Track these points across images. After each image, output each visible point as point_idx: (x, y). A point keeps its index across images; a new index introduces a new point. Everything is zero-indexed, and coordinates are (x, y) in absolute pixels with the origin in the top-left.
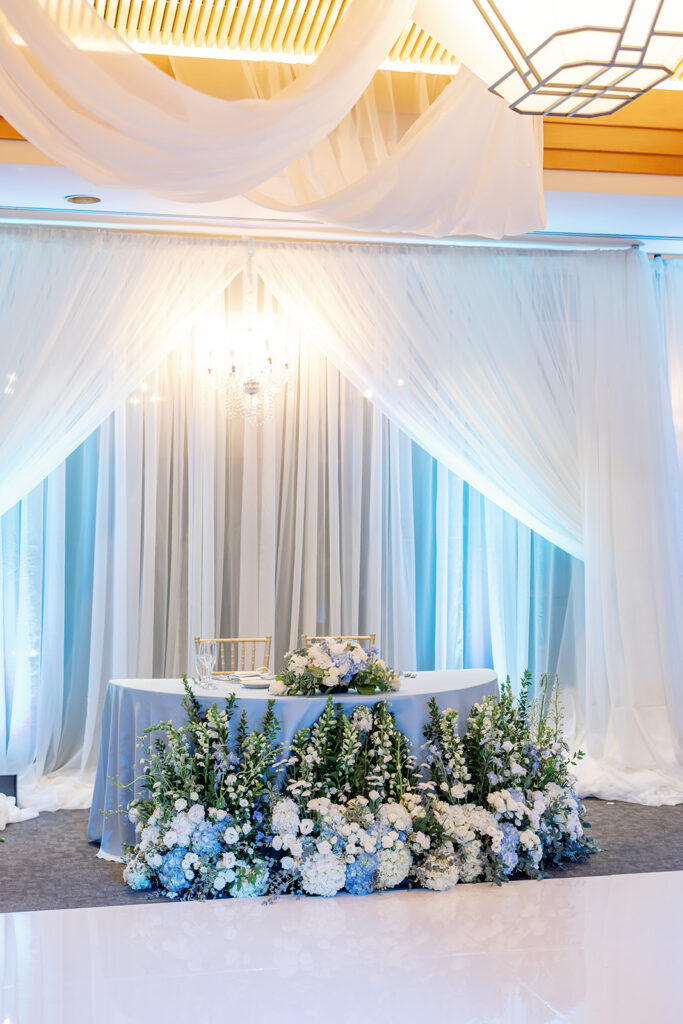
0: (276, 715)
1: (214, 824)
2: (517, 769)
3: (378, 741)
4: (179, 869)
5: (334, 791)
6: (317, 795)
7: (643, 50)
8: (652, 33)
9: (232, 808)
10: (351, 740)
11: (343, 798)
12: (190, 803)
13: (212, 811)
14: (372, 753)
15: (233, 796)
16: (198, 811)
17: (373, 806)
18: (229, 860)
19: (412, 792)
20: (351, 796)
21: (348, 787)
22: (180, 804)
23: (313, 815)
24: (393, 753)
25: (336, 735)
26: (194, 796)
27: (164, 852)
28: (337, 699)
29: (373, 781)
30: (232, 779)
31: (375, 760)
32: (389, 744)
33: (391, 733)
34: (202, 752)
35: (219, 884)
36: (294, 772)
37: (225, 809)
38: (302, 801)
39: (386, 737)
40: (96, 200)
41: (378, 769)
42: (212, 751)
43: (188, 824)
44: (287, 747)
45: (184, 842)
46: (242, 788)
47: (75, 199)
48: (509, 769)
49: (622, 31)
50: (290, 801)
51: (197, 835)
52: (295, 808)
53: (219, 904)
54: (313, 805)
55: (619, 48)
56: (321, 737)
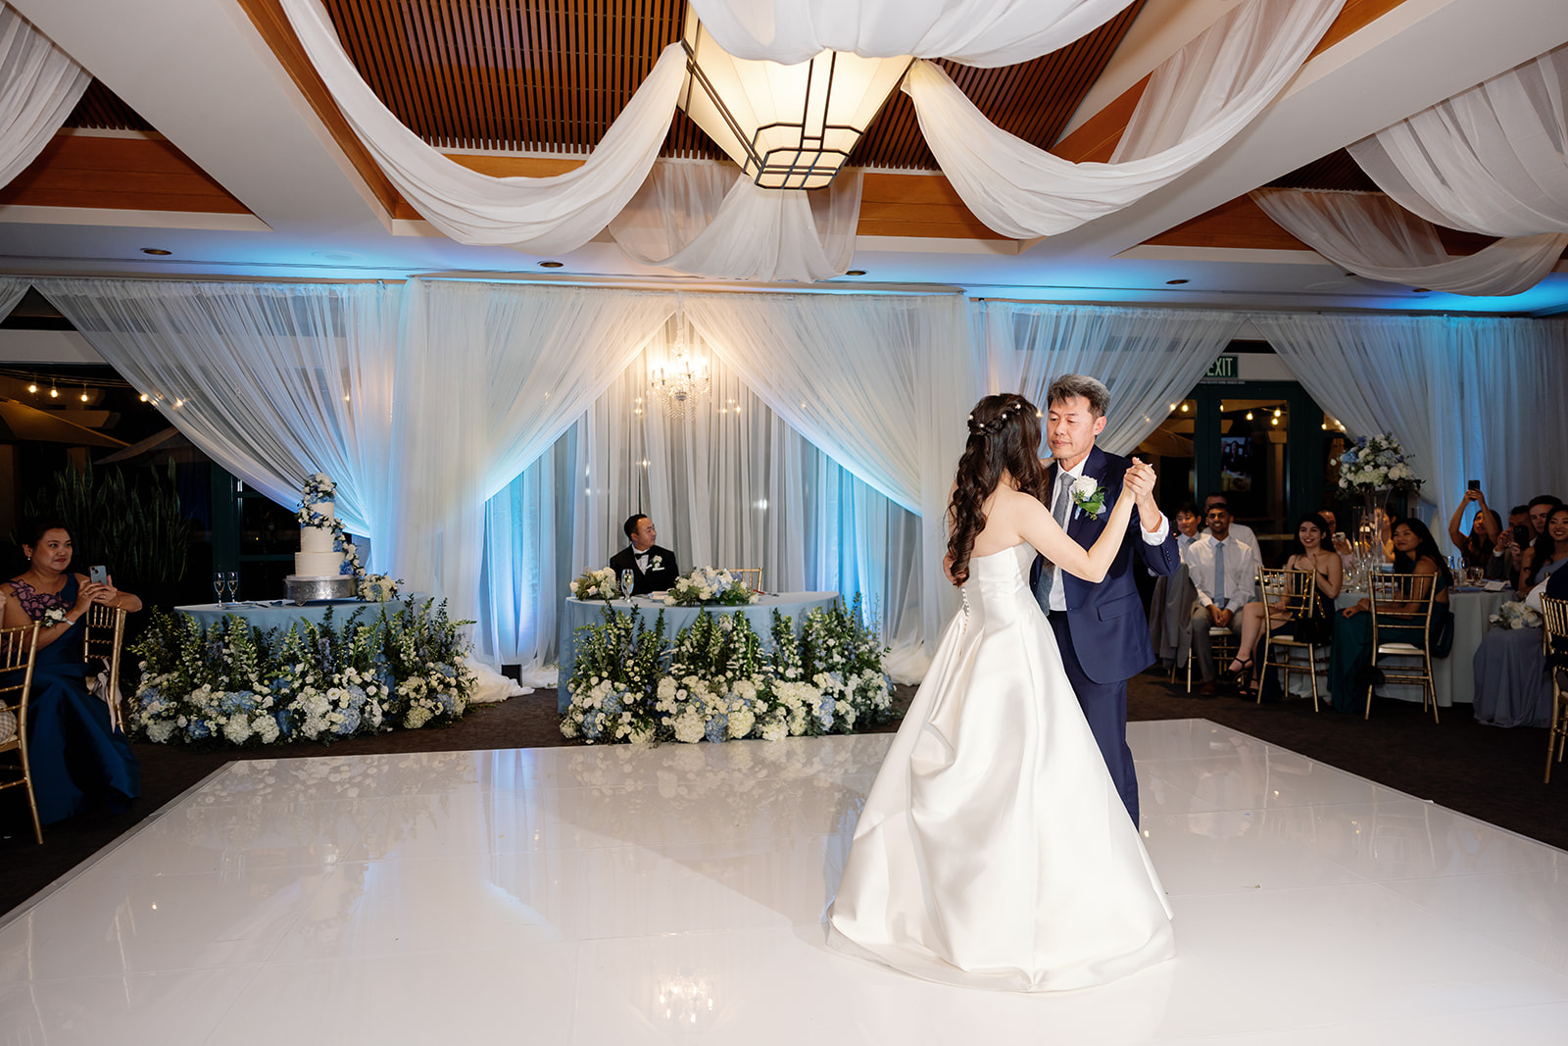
0: (665, 621)
1: (618, 693)
2: (837, 658)
3: (736, 638)
4: (594, 725)
5: (703, 671)
6: (689, 673)
7: (822, 139)
8: (825, 126)
9: (629, 681)
10: (717, 635)
11: (709, 677)
12: (601, 679)
13: (616, 684)
14: (732, 646)
15: (631, 674)
16: (607, 684)
17: (730, 682)
18: (627, 716)
19: (758, 673)
20: (713, 675)
21: (713, 669)
22: (594, 680)
23: (686, 687)
24: (747, 646)
25: (707, 633)
26: (605, 674)
27: (585, 712)
28: (707, 609)
29: (731, 665)
30: (630, 663)
31: (735, 651)
32: (744, 640)
33: (746, 632)
34: (612, 644)
35: (619, 734)
36: (677, 658)
37: (625, 683)
38: (678, 678)
39: (741, 635)
40: (561, 265)
41: (735, 657)
42: (618, 644)
43: (601, 694)
44: (674, 641)
45: (598, 705)
46: (637, 669)
47: (546, 264)
48: (832, 658)
49: (803, 126)
50: (671, 678)
51: (606, 700)
52: (675, 683)
53: (619, 749)
54: (685, 681)
55: (803, 138)
56: (696, 636)
